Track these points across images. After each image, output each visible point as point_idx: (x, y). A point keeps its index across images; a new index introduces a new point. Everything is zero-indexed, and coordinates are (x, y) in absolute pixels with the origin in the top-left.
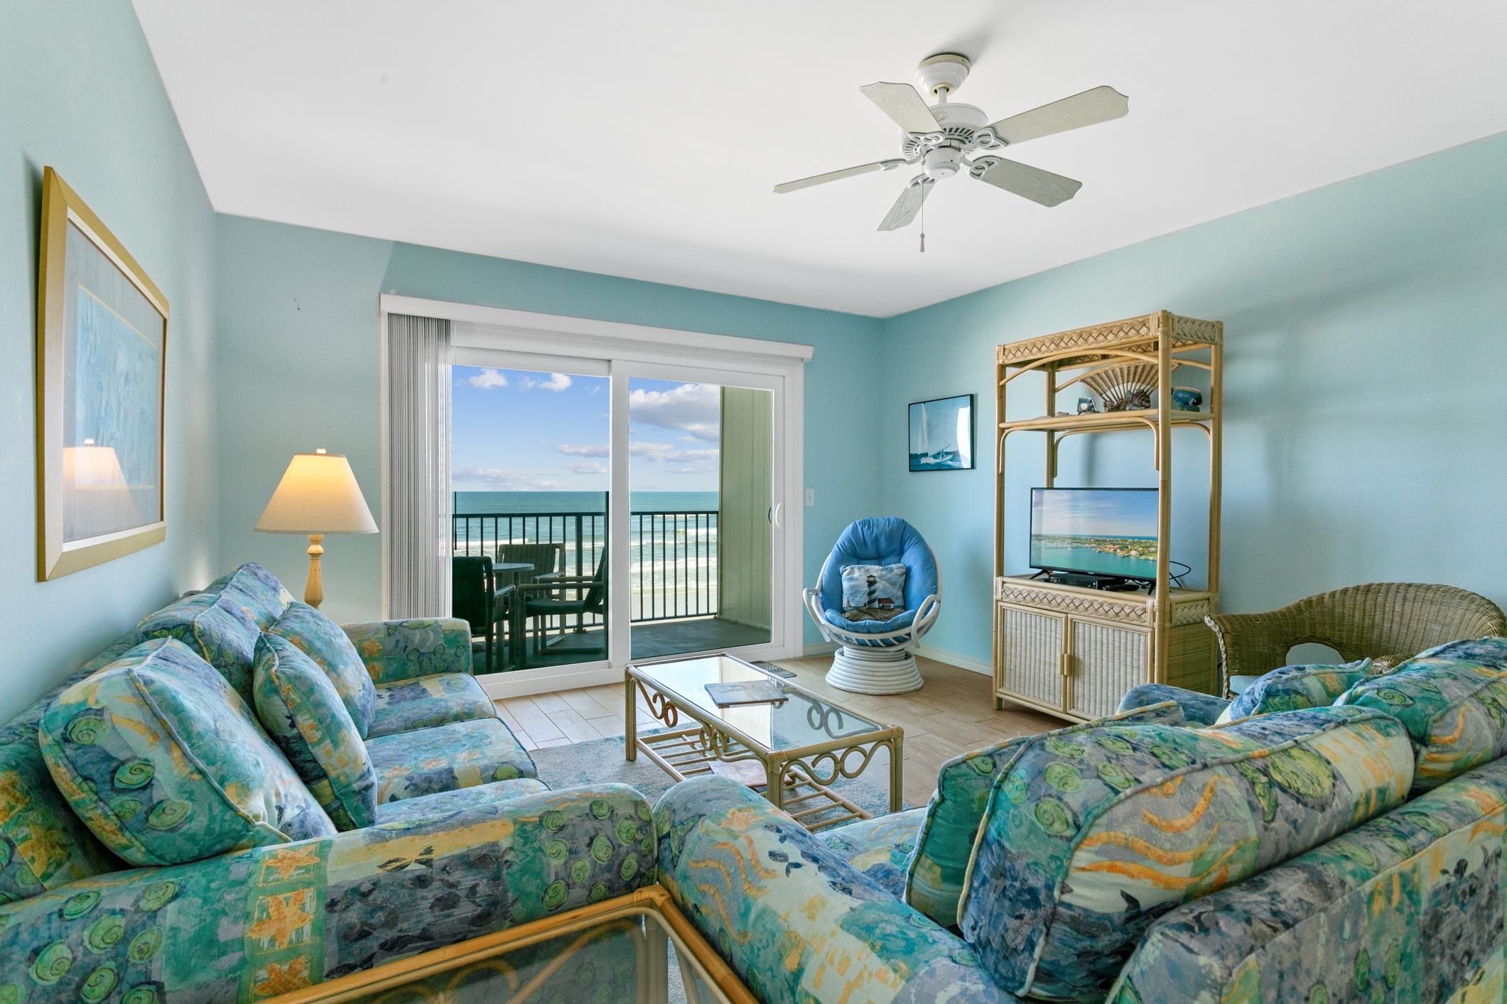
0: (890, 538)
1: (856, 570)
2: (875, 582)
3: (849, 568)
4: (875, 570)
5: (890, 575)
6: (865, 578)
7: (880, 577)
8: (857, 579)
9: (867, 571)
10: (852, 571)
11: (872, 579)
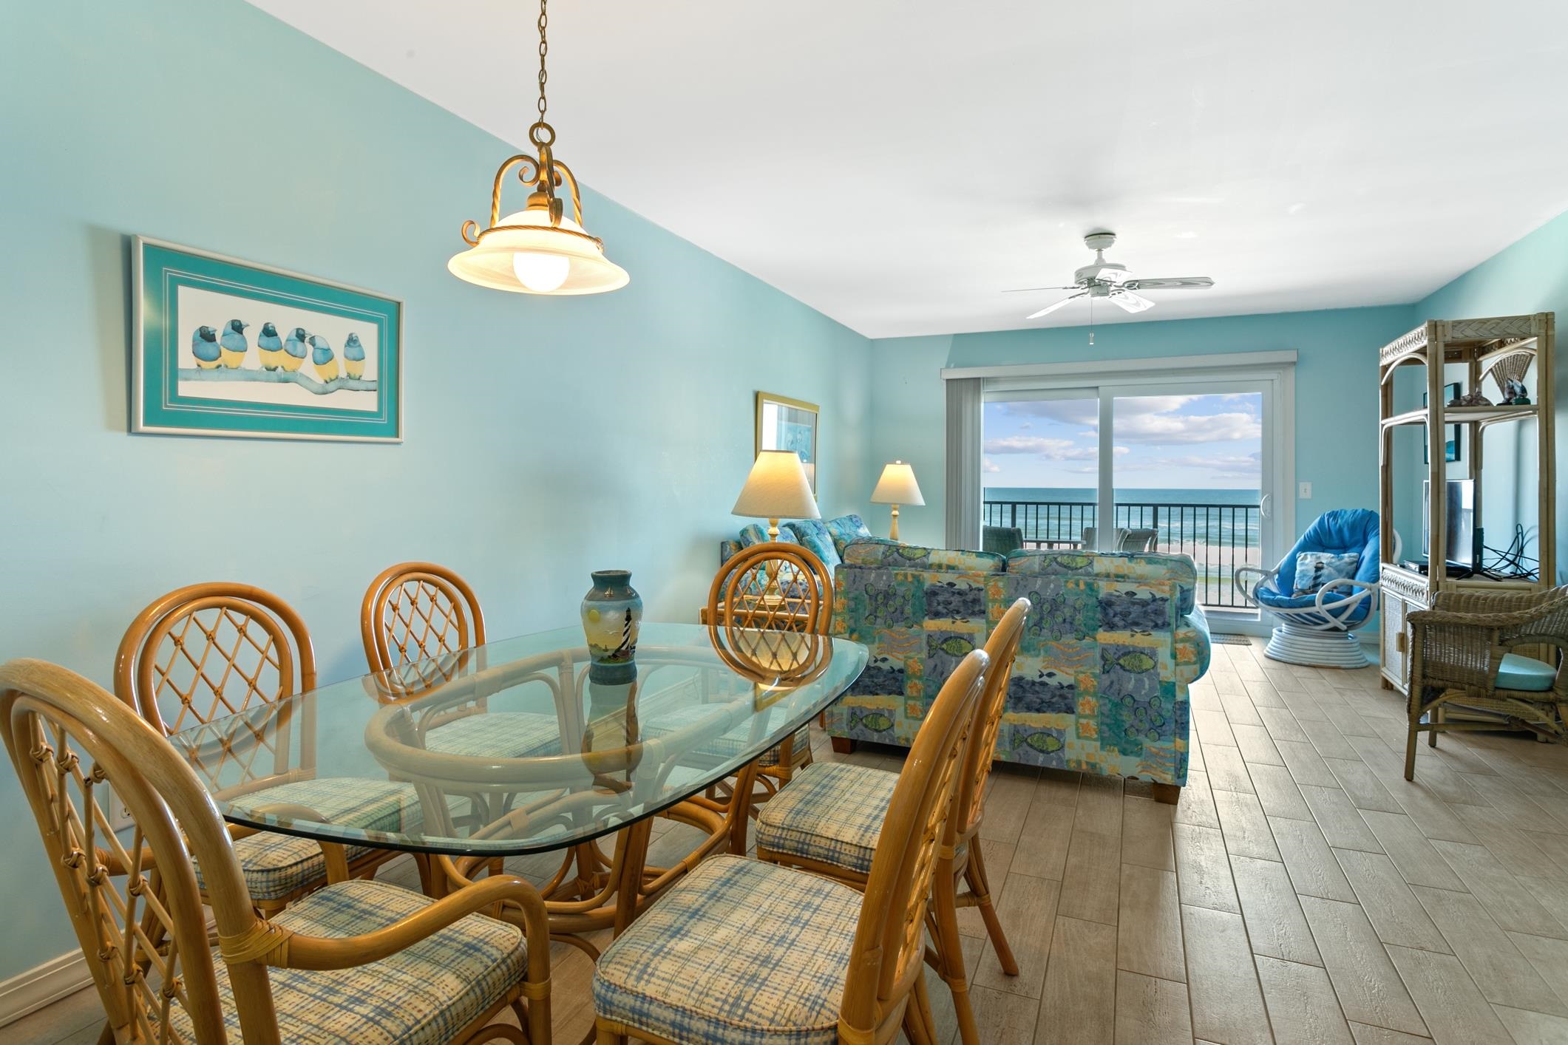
0: (1353, 527)
1: (1309, 556)
2: (1322, 568)
3: (1303, 554)
4: (1326, 557)
5: (1338, 563)
6: (1314, 564)
7: (1328, 564)
8: (1307, 565)
9: (1319, 558)
10: (1305, 558)
11: (1320, 565)
